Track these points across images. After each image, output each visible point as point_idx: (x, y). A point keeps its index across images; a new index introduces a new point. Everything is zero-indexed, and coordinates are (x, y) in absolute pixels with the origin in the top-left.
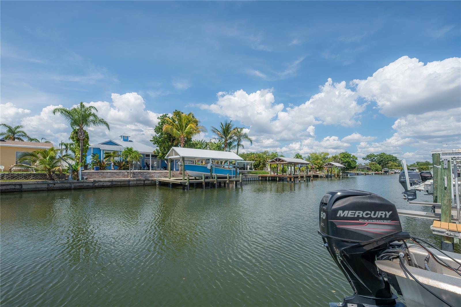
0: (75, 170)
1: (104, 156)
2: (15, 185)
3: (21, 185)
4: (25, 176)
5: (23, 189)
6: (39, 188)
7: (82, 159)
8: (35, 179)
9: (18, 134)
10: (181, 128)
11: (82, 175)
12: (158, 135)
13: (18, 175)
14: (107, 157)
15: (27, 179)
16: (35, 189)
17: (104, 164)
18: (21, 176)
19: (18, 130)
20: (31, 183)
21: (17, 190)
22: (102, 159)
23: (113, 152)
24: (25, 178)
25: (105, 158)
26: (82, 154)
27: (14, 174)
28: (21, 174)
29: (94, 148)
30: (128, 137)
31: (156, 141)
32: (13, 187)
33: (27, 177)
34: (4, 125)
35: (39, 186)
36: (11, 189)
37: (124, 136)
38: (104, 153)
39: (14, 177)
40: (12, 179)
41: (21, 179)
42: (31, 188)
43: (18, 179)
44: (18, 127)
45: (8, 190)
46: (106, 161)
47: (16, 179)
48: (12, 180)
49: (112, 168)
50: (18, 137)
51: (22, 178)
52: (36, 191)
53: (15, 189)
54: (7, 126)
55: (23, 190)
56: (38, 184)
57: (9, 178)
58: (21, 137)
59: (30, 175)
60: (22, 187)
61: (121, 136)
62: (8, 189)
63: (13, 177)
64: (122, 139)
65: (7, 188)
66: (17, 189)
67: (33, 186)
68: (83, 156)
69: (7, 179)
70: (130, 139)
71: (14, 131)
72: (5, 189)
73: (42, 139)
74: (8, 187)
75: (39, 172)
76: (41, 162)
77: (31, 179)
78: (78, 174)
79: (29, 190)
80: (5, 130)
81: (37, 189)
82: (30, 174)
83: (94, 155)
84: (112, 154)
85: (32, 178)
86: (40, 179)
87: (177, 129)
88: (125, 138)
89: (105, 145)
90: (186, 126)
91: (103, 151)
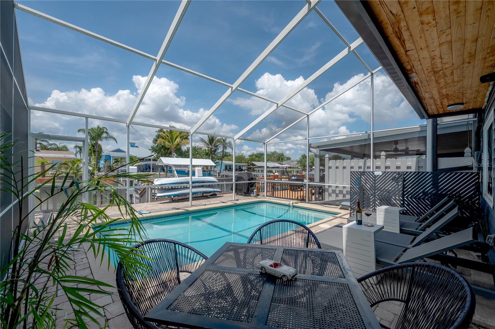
0: (92, 173)
1: (113, 162)
7: (97, 165)
10: (172, 140)
12: (155, 145)
14: (115, 162)
17: (113, 167)
22: (111, 164)
23: (120, 158)
25: (114, 163)
26: (97, 161)
29: (105, 155)
30: (134, 143)
31: (153, 149)
37: (131, 143)
38: (114, 159)
46: (115, 165)
59: (62, 177)
68: (98, 162)
70: (136, 145)
83: (106, 161)
84: (119, 160)
87: (169, 142)
88: (132, 145)
89: (114, 153)
90: (175, 139)
91: (113, 157)
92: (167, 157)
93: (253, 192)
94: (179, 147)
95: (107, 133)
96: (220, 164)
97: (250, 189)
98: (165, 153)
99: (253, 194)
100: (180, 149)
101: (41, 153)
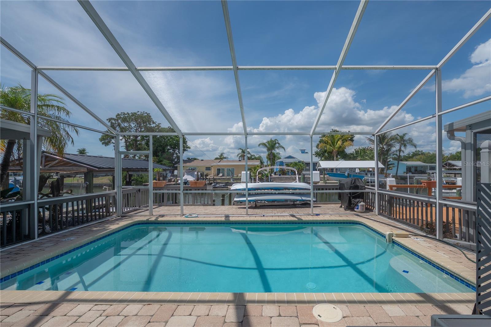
10: (333, 144)
11: (270, 179)
12: (318, 150)
17: (285, 171)
23: (290, 163)
29: (280, 162)
30: (304, 150)
31: (317, 154)
34: (241, 149)
37: (302, 150)
38: (286, 164)
49: (290, 174)
61: (300, 150)
64: (301, 152)
70: (306, 151)
71: (244, 151)
78: (268, 178)
80: (240, 151)
87: (330, 145)
88: (303, 151)
89: (286, 159)
90: (337, 142)
91: (285, 163)
92: (331, 160)
93: (358, 206)
94: (341, 150)
95: (279, 144)
96: (396, 164)
97: (353, 202)
98: (329, 156)
99: (358, 209)
100: (343, 151)
101: (241, 162)
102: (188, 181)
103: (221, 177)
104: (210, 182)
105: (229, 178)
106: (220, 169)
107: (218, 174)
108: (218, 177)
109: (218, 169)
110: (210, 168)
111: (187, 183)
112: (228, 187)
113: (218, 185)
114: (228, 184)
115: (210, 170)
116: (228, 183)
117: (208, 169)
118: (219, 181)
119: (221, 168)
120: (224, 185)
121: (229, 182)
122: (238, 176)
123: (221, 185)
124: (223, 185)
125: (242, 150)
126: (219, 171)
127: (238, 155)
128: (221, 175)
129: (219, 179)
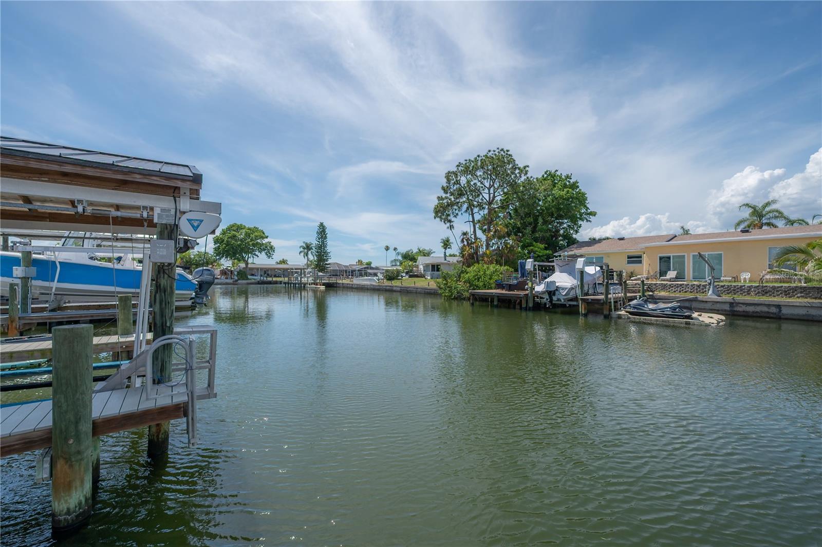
2: (769, 306)
3: (779, 307)
4: (786, 292)
5: (783, 315)
6: (813, 316)
8: (806, 298)
9: (768, 216)
13: (774, 289)
15: (790, 297)
16: (805, 318)
18: (777, 291)
19: (767, 209)
20: (798, 304)
21: (772, 315)
24: (786, 295)
27: (767, 286)
28: (778, 287)
32: (765, 309)
33: (788, 292)
34: (747, 205)
35: (813, 312)
36: (762, 312)
39: (766, 293)
40: (763, 295)
41: (778, 295)
42: (798, 315)
43: (774, 296)
44: (768, 204)
45: (758, 315)
47: (770, 295)
48: (764, 297)
50: (768, 221)
51: (781, 293)
52: (808, 321)
53: (768, 312)
54: (750, 207)
55: (782, 317)
56: (812, 307)
57: (759, 292)
58: (774, 221)
59: (795, 289)
60: (780, 311)
62: (757, 312)
63: (765, 291)
65: (756, 310)
66: (772, 313)
67: (802, 312)
69: (756, 294)
71: (762, 212)
72: (753, 312)
73: (814, 217)
74: (758, 309)
75: (815, 284)
76: (817, 265)
77: (798, 297)
79: (795, 317)
80: (747, 214)
81: (810, 318)
82: (796, 287)
85: (799, 295)
86: (816, 298)
101: (751, 235)
102: (558, 288)
103: (670, 280)
104: (628, 295)
105: (699, 286)
106: (669, 258)
107: (663, 273)
108: (662, 280)
109: (661, 258)
110: (640, 257)
111: (557, 292)
112: (689, 317)
113: (651, 306)
114: (694, 305)
115: (640, 262)
116: (695, 300)
117: (635, 259)
118: (663, 294)
119: (671, 255)
120: (674, 309)
121: (700, 297)
122: (736, 279)
123: (662, 305)
124: (670, 305)
125: (754, 208)
126: (665, 262)
127: (738, 224)
128: (672, 274)
129: (664, 287)
